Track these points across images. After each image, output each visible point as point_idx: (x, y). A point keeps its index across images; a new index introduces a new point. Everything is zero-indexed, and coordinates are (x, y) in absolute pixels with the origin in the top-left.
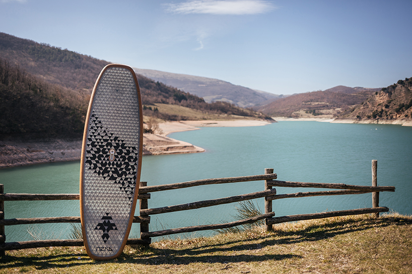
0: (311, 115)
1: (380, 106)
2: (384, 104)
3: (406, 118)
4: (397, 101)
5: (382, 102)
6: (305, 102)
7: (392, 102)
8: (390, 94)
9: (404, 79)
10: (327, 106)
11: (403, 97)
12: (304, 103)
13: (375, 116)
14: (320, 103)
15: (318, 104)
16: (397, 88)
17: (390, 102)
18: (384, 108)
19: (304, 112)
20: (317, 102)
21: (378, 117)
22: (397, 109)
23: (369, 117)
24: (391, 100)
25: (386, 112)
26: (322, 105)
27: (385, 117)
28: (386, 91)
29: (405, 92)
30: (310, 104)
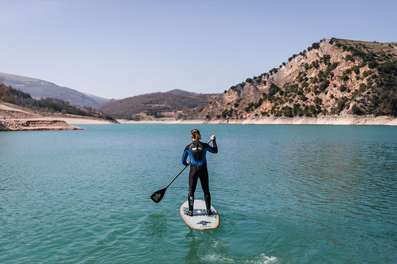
0: (152, 117)
1: (229, 106)
2: (233, 104)
3: (256, 117)
4: (246, 100)
5: (231, 101)
6: (145, 104)
7: (241, 101)
8: (239, 92)
9: (252, 78)
10: (169, 108)
11: (252, 96)
12: (143, 105)
13: (224, 116)
14: (160, 105)
15: (159, 106)
16: (245, 86)
17: (239, 101)
18: (233, 107)
19: (145, 114)
20: (157, 104)
21: (227, 117)
22: (246, 108)
23: (219, 117)
24: (240, 98)
25: (236, 111)
26: (163, 108)
27: (235, 117)
28: (235, 89)
29: (254, 91)
30: (150, 106)
